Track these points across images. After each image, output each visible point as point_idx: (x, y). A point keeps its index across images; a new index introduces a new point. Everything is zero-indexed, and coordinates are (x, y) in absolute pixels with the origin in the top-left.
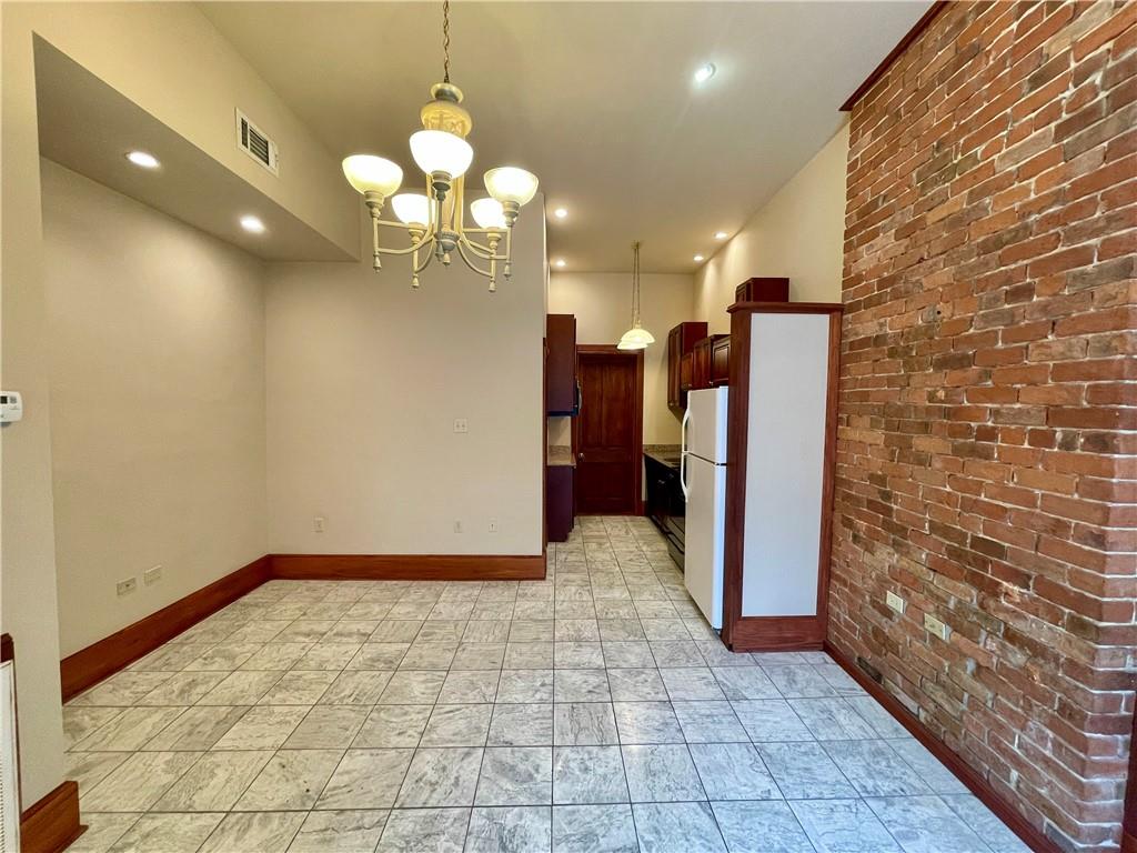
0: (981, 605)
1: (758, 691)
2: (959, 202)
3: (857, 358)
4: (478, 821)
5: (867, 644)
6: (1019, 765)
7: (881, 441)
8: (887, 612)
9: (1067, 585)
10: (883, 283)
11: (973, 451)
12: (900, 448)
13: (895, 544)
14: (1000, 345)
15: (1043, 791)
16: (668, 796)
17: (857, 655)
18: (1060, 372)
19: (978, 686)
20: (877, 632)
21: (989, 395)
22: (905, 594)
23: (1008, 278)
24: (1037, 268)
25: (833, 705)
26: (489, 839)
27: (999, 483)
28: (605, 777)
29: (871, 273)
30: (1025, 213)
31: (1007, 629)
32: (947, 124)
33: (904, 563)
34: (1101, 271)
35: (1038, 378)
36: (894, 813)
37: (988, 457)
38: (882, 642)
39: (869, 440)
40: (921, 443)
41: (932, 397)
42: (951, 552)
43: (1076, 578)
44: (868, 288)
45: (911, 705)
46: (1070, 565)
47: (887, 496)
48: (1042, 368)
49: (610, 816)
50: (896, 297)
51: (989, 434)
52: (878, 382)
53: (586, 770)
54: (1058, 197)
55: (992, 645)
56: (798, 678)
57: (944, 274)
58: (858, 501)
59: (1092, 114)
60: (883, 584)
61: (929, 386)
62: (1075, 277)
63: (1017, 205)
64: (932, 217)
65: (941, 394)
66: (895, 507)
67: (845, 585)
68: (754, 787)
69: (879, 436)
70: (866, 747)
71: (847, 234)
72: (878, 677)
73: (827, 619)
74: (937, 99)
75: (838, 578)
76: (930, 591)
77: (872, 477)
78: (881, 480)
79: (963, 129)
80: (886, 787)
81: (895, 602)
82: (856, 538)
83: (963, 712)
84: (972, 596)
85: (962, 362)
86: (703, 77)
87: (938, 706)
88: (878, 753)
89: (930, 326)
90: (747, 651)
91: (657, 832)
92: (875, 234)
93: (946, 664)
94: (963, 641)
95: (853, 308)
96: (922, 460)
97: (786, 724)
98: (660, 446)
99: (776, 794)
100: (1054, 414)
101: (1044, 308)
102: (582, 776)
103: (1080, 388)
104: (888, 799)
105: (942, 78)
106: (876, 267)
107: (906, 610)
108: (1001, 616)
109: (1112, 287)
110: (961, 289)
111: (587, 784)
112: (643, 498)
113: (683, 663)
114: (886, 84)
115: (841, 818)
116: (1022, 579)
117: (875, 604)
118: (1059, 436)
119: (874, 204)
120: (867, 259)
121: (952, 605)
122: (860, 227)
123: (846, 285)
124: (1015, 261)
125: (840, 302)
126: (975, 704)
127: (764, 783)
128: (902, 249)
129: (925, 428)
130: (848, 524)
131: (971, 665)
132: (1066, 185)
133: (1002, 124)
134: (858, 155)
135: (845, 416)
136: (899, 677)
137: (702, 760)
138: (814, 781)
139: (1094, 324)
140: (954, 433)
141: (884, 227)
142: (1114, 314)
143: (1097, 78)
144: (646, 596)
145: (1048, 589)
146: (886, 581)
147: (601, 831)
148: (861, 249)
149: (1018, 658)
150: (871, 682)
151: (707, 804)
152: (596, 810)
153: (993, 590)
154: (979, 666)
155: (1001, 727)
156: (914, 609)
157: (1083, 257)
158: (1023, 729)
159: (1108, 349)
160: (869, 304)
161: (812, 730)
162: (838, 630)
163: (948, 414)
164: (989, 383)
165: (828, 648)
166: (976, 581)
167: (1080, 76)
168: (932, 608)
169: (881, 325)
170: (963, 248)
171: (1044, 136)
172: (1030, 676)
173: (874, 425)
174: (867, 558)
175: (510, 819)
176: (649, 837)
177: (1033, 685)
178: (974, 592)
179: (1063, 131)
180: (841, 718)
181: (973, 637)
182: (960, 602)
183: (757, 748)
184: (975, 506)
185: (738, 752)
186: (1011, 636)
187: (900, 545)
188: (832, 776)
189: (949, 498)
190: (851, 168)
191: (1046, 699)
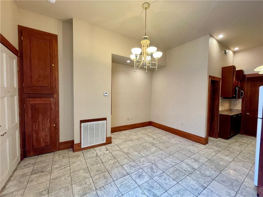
4: (140, 170)
26: (139, 173)
28: (167, 184)
49: (159, 189)
53: (165, 180)
111: (162, 181)
152: (158, 186)
175: (144, 174)
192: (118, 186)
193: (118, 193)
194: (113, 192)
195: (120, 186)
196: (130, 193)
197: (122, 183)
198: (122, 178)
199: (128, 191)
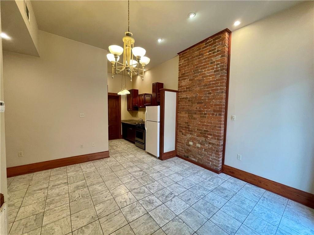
0: (205, 140)
1: (171, 165)
2: (200, 77)
3: (182, 101)
4: (141, 202)
5: (185, 152)
6: (211, 161)
7: (187, 116)
8: (189, 145)
9: (217, 134)
10: (187, 88)
11: (203, 117)
12: (191, 117)
13: (191, 134)
14: (207, 101)
15: (214, 164)
16: (170, 184)
17: (183, 155)
18: (215, 105)
19: (205, 152)
20: (187, 150)
21: (205, 108)
22: (193, 141)
23: (208, 91)
24: (212, 90)
25: (183, 164)
26: (146, 203)
27: (207, 121)
28: (158, 186)
29: (184, 86)
30: (210, 81)
31: (209, 142)
32: (198, 64)
33: (192, 136)
34: (220, 92)
35: (212, 106)
36: (199, 174)
37: (206, 117)
38: (188, 151)
39: (185, 116)
40: (195, 116)
41: (196, 108)
42: (201, 133)
43: (218, 133)
44: (184, 89)
45: (194, 159)
46: (217, 131)
47: (189, 125)
48: (213, 105)
49: (164, 191)
50: (189, 91)
51: (205, 114)
52: (186, 106)
53: (154, 187)
54: (214, 81)
55: (207, 145)
56: (176, 162)
57: (198, 88)
58: (183, 127)
59: (218, 71)
60: (188, 141)
61: (196, 107)
62: (217, 92)
63: (209, 80)
64: (196, 79)
65: (198, 108)
66: (190, 127)
67: (180, 143)
68: (181, 178)
69: (187, 115)
70: (190, 168)
71: (179, 78)
72: (188, 157)
73: (177, 150)
74: (196, 59)
75: (179, 142)
76: (197, 140)
77: (185, 123)
78: (188, 123)
79: (201, 66)
80: (196, 172)
81: (191, 143)
82: (182, 134)
83: (203, 157)
84: (203, 139)
85: (201, 103)
86: (160, 41)
87: (199, 158)
88: (192, 168)
89: (196, 97)
90: (165, 160)
91: (173, 189)
92: (185, 79)
93: (200, 151)
94: (202, 146)
95: (180, 92)
96: (195, 119)
97: (179, 168)
98: (126, 120)
99: (184, 178)
100: (214, 111)
101: (213, 96)
102: (154, 188)
103: (217, 107)
104: (197, 173)
105: (197, 56)
106: (185, 85)
107: (193, 144)
108: (208, 141)
109: (221, 94)
110: (200, 91)
111: (155, 189)
112: (122, 134)
113: (155, 165)
114: (186, 53)
115: (194, 177)
116: (211, 135)
117: (187, 145)
118: (215, 114)
119: (184, 74)
120: (183, 83)
121: (201, 141)
122: (182, 77)
123: (179, 87)
124: (209, 88)
125: (178, 90)
126: (205, 155)
127: (182, 177)
128: (190, 83)
129: (195, 113)
130: (181, 131)
131: (204, 149)
132: (215, 79)
133: (206, 67)
134: (181, 63)
135: (179, 112)
136: (192, 156)
137: (171, 178)
138: (188, 174)
139: (219, 99)
140: (200, 114)
141: (187, 78)
142: (221, 98)
143: (219, 66)
144: (138, 155)
145: (214, 135)
146: (189, 140)
147: (164, 193)
148: (182, 81)
149: (211, 146)
150: (186, 158)
151: (176, 183)
152: (161, 191)
153: (207, 137)
154: (205, 149)
155: (209, 157)
156: (194, 144)
157: (218, 90)
158: (211, 156)
159: (221, 102)
160: (184, 91)
161: (183, 168)
162: (179, 152)
163: (199, 111)
164: (206, 106)
165: (177, 156)
166: (204, 136)
167: (217, 65)
168: (197, 143)
169: (187, 96)
170: (201, 85)
171: (212, 71)
172: (212, 148)
173: (185, 113)
174: (185, 137)
175: (147, 199)
176: (172, 191)
177: (213, 149)
178: (204, 138)
179: (215, 72)
180: (185, 165)
181: (204, 145)
182: (202, 140)
183: (177, 173)
184: (204, 125)
185: (175, 175)
186: (210, 143)
187: (191, 133)
188: (189, 173)
189: (200, 125)
190: (180, 65)
191: (214, 150)
192: (167, 221)
193: (176, 220)
194: (176, 225)
195: (166, 219)
196: (173, 210)
197: (163, 218)
198: (155, 219)
199: (171, 212)
